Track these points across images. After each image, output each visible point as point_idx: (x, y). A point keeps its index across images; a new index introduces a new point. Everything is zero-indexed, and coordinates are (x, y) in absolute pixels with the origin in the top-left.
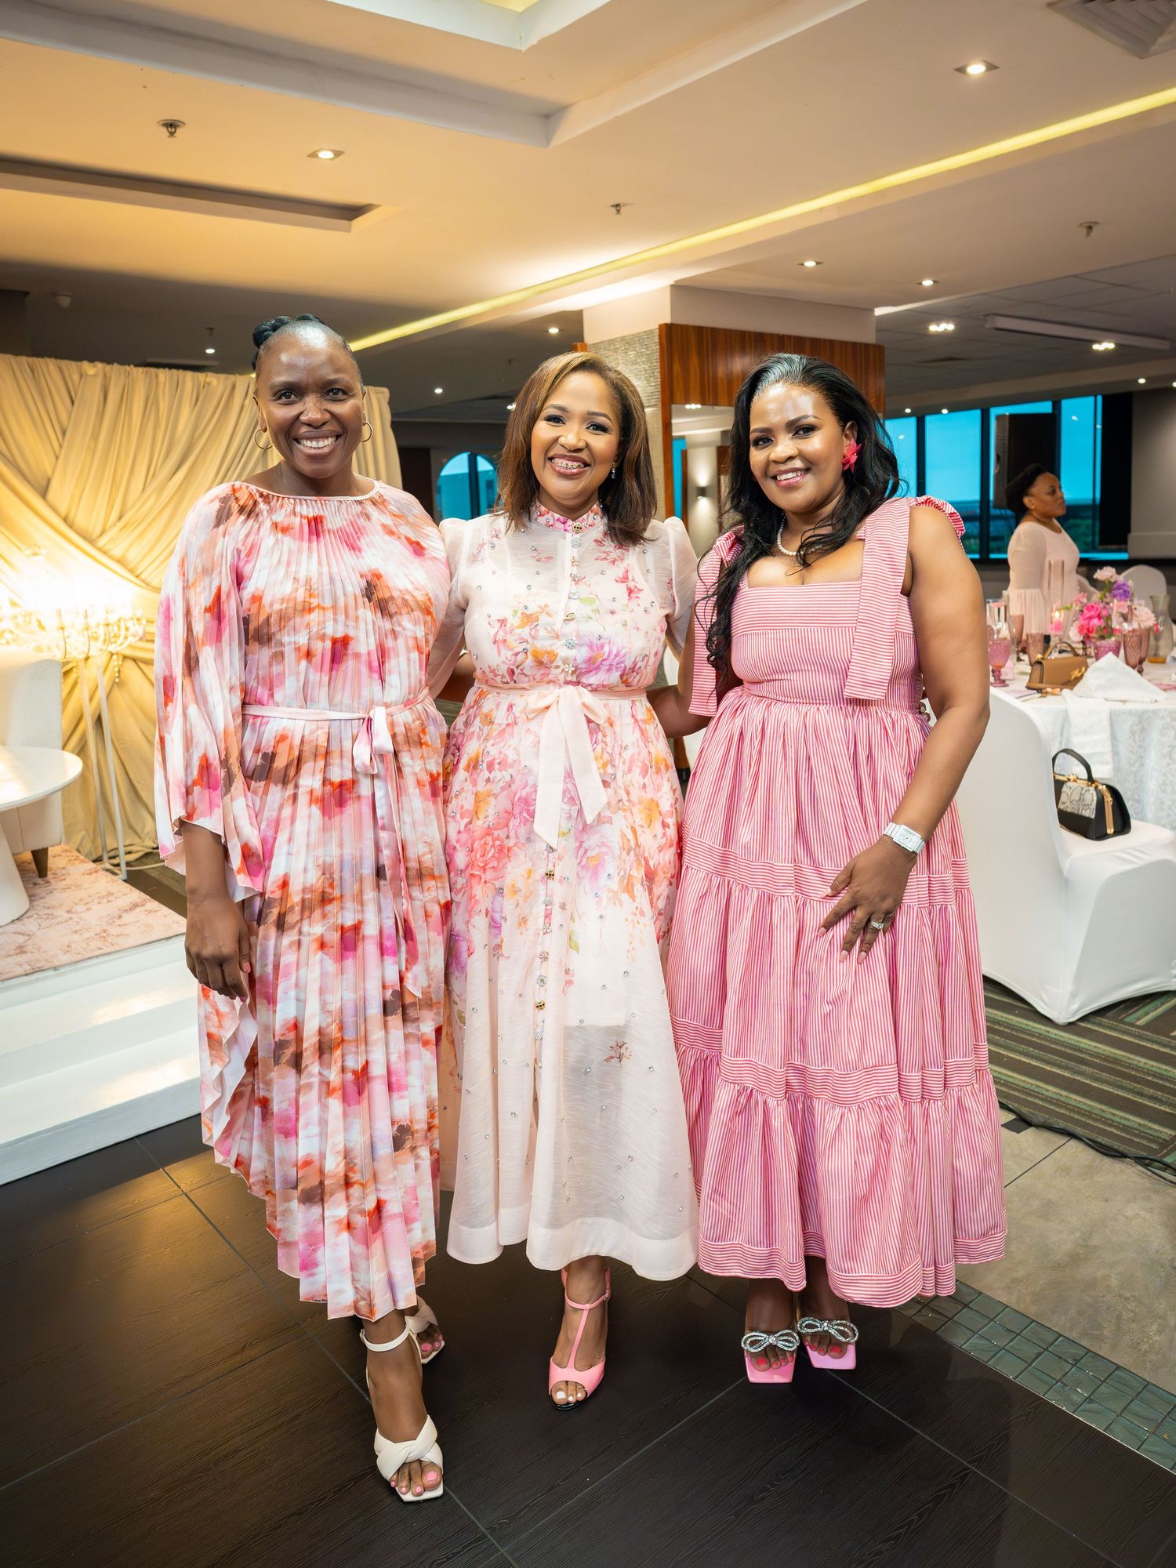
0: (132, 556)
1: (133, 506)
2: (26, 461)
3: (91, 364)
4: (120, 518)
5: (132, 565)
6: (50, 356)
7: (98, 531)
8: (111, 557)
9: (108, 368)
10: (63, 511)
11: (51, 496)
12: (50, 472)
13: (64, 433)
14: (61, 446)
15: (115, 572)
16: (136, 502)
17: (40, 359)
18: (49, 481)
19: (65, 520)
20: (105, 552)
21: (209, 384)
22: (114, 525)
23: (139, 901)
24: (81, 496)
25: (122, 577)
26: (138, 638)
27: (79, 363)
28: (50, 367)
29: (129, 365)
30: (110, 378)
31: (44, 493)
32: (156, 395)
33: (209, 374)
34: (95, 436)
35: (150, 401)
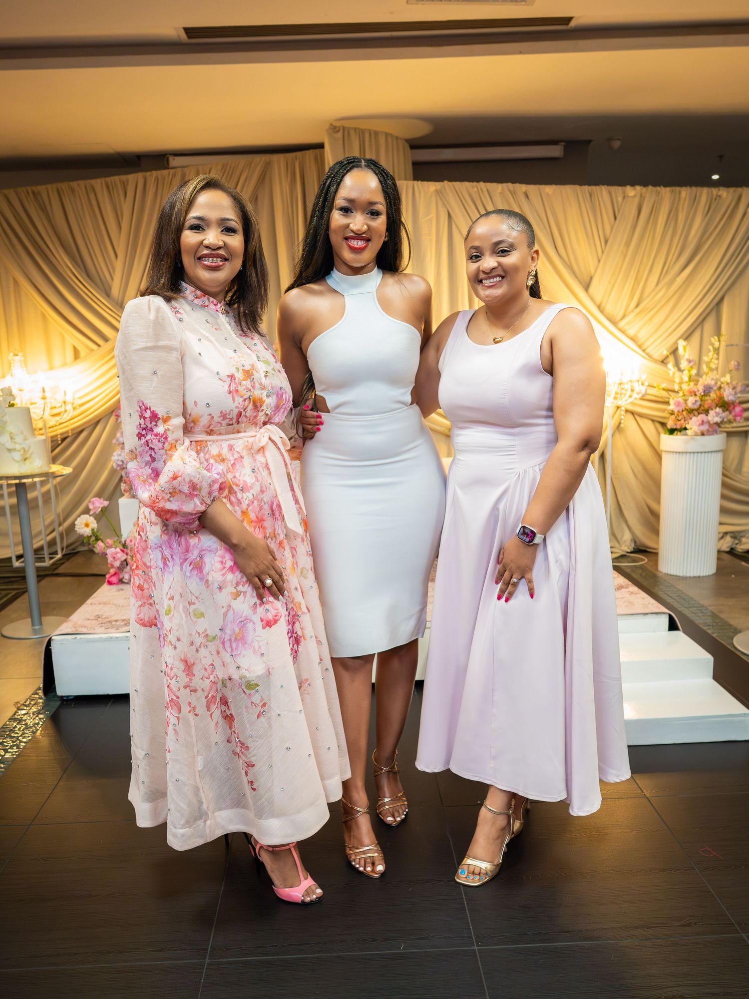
0: (642, 336)
1: (648, 296)
2: (578, 263)
3: (632, 188)
4: (637, 306)
5: (641, 342)
6: (603, 184)
7: (620, 316)
8: (627, 336)
9: (644, 189)
10: (598, 301)
11: (591, 289)
12: (593, 271)
13: (606, 242)
14: (603, 252)
15: (627, 346)
16: (650, 293)
17: (597, 187)
18: (591, 278)
19: (599, 307)
20: (623, 332)
21: (720, 196)
22: (632, 311)
23: (624, 584)
24: (611, 290)
25: (633, 350)
26: (640, 396)
27: (624, 188)
28: (603, 192)
29: (660, 186)
30: (645, 198)
31: (587, 288)
32: (677, 210)
33: (721, 188)
34: (628, 245)
35: (673, 214)
